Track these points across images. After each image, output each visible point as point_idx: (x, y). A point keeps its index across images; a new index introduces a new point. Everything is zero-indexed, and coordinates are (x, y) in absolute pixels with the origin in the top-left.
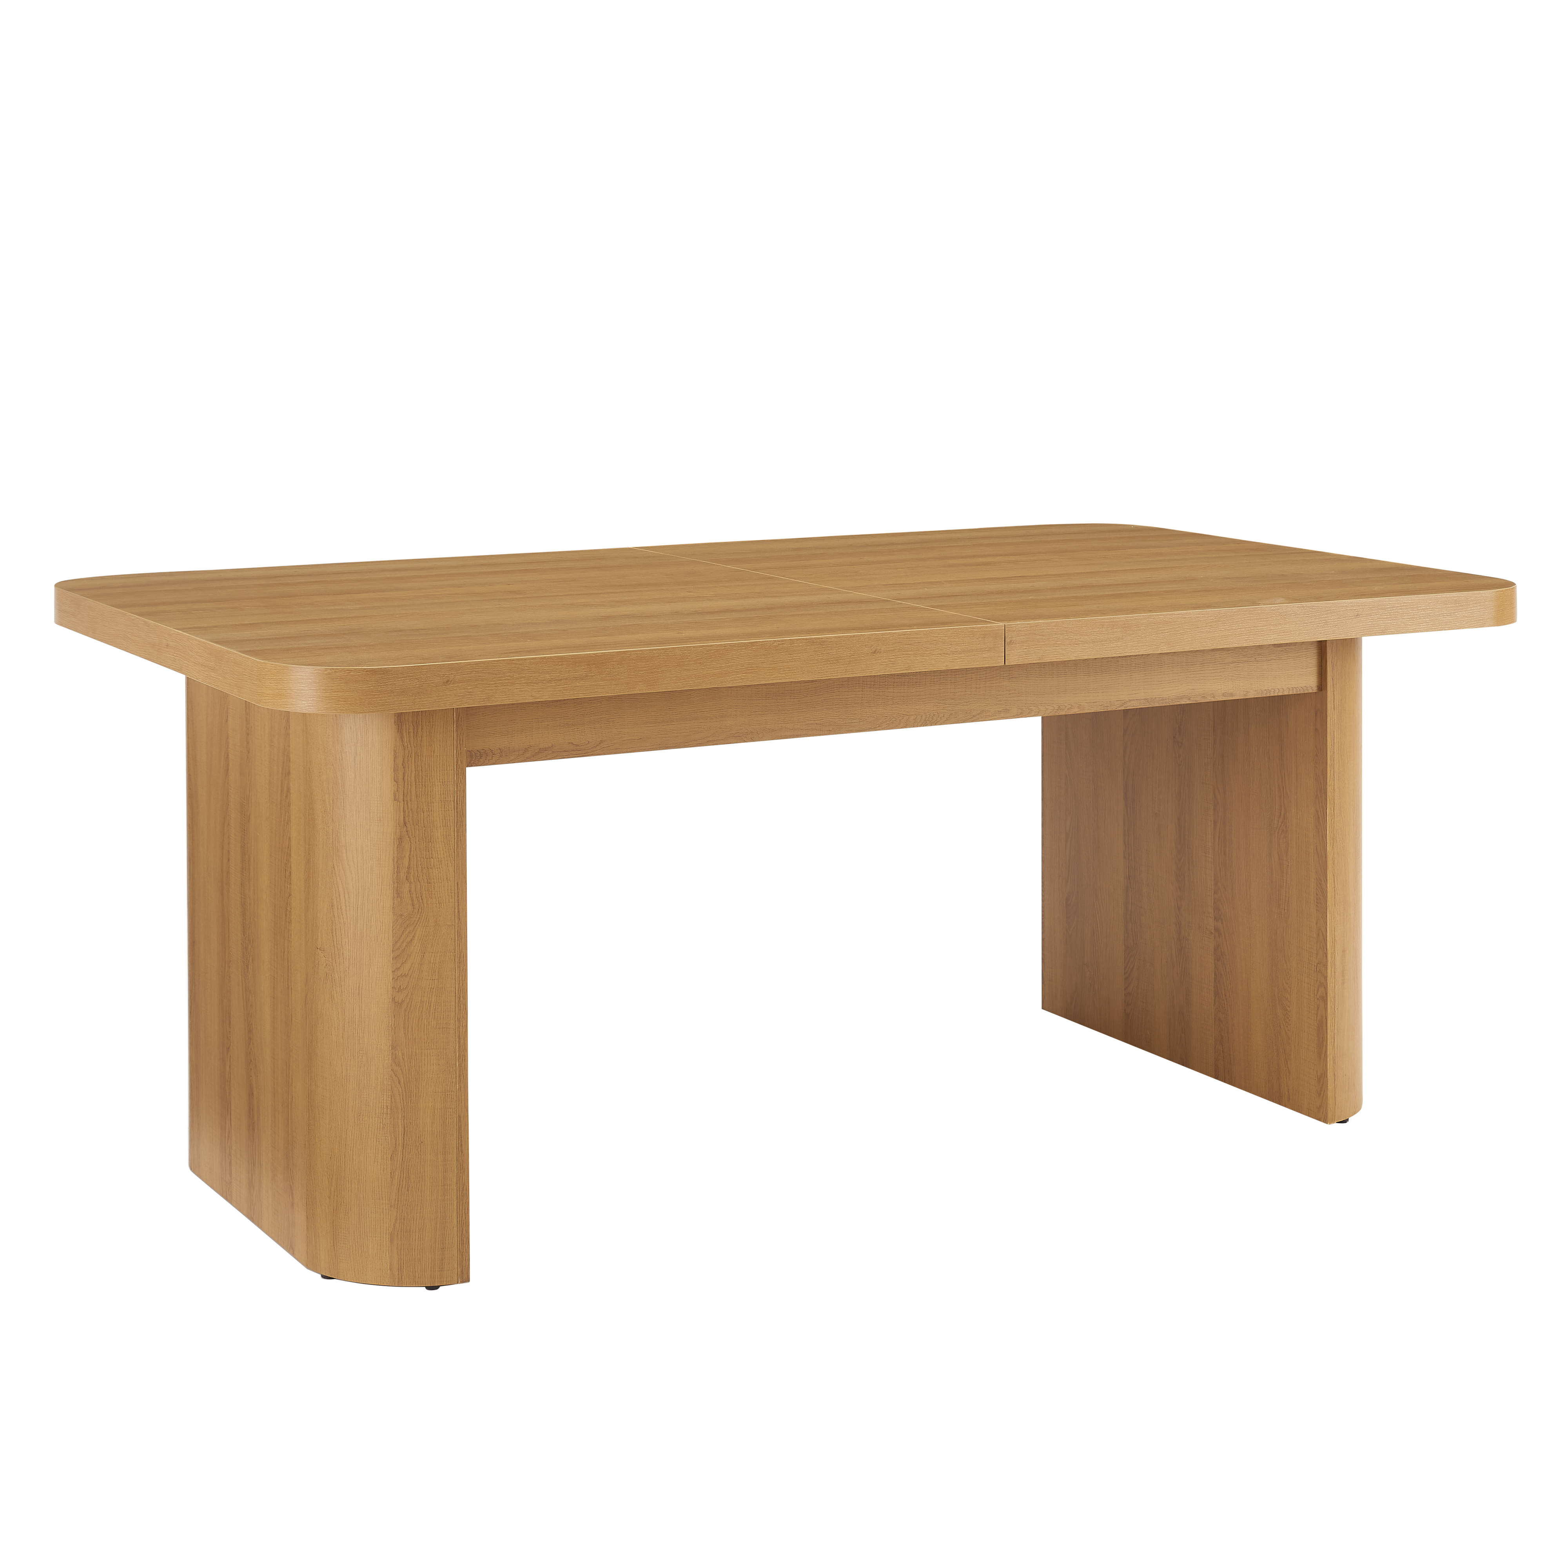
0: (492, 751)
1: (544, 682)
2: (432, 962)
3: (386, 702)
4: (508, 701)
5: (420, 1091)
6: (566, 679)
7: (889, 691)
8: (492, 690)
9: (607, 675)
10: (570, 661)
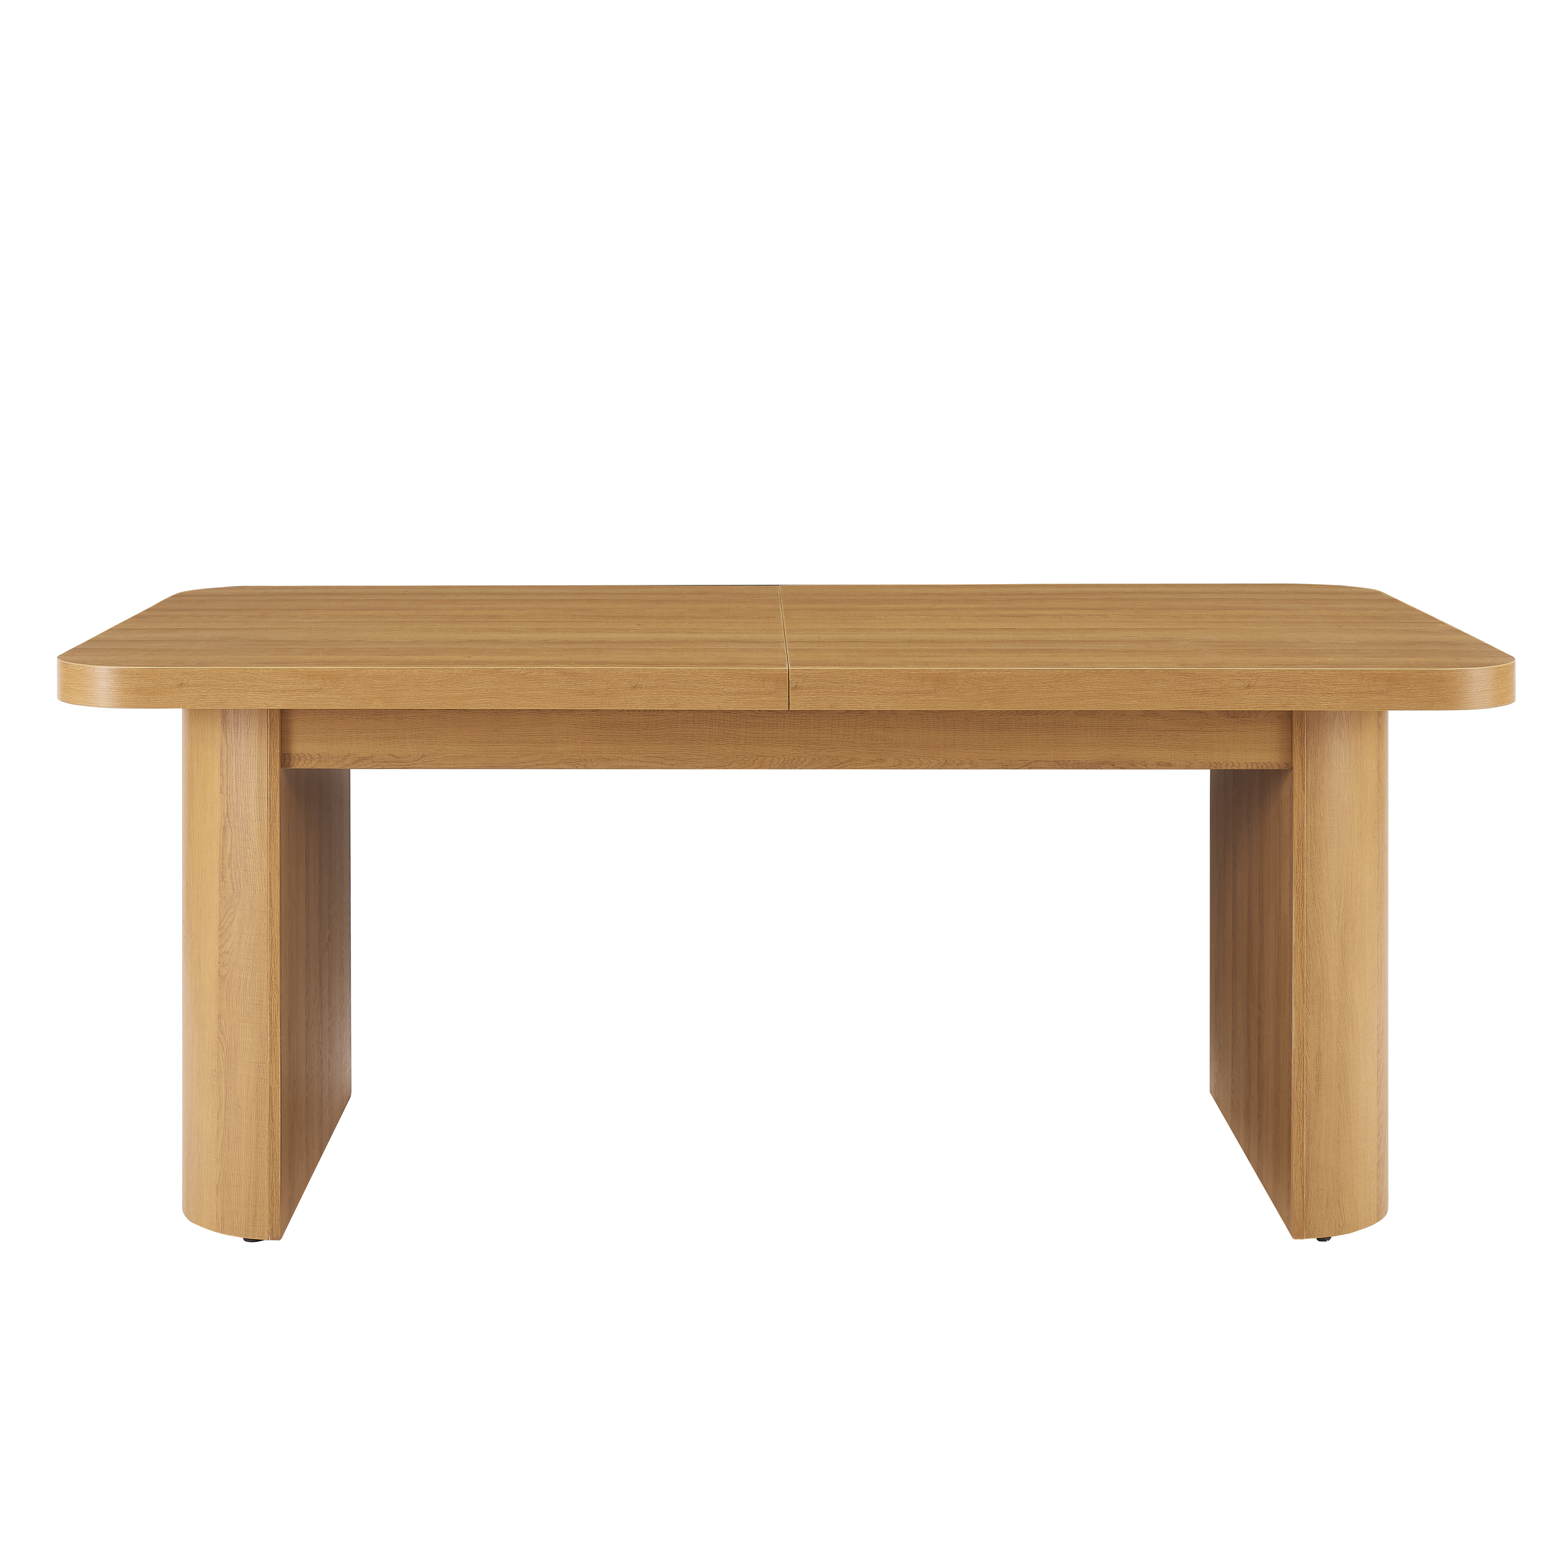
0: (310, 756)
1: (277, 691)
2: (248, 942)
3: (123, 699)
4: (240, 706)
5: (238, 1060)
6: (300, 690)
7: (741, 730)
8: (225, 695)
9: (343, 690)
10: (304, 675)
